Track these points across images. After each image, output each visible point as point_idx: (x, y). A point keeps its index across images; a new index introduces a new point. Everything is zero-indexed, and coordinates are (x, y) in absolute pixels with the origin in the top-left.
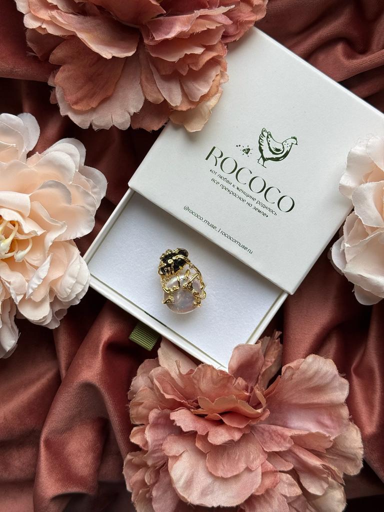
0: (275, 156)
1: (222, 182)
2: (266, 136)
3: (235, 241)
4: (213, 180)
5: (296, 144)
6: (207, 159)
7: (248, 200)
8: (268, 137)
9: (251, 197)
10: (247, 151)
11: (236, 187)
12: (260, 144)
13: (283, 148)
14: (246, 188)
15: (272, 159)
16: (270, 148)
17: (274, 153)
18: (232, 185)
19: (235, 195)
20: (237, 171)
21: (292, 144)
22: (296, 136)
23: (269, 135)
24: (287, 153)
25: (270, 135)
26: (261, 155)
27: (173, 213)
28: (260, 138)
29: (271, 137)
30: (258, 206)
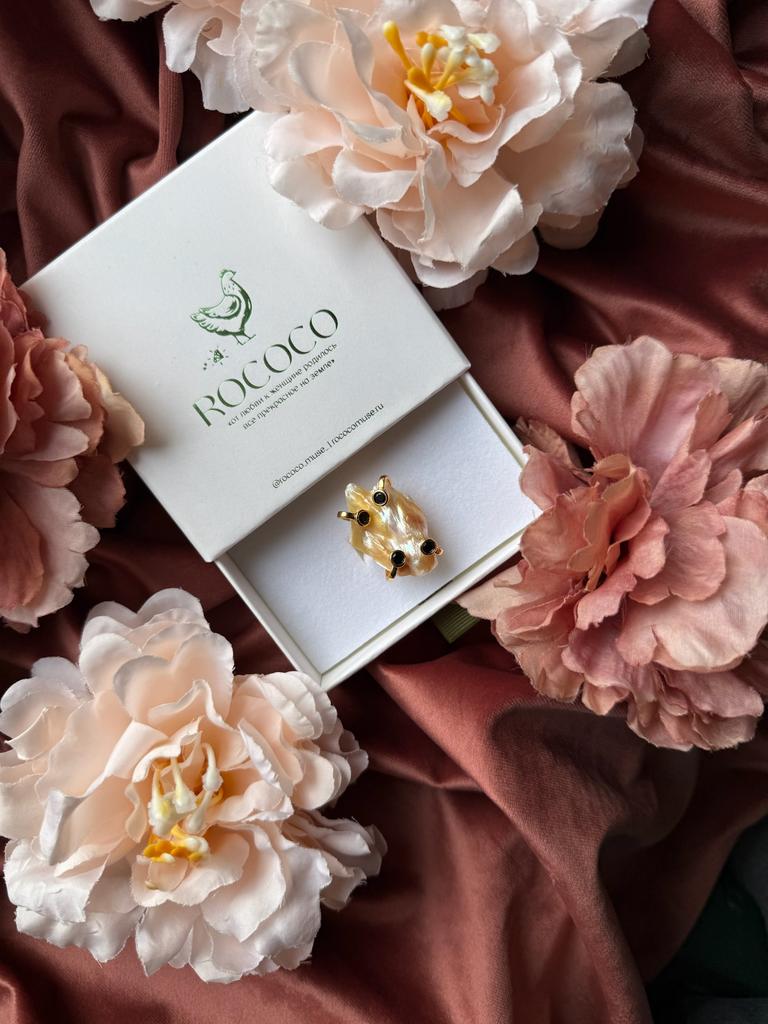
0: (242, 314)
1: (253, 414)
2: (205, 317)
3: (355, 425)
4: (247, 426)
5: (234, 273)
6: (209, 424)
7: (297, 381)
8: (207, 315)
9: (294, 376)
10: (219, 355)
11: (270, 394)
12: (215, 331)
13: (232, 296)
14: (278, 378)
15: (244, 320)
16: (225, 318)
17: (236, 314)
18: (264, 398)
19: (283, 400)
20: (244, 383)
21: (231, 279)
22: (221, 270)
23: (205, 312)
24: (243, 293)
25: (205, 310)
26: (231, 336)
27: (277, 507)
28: (205, 328)
29: (209, 309)
30: (312, 370)
